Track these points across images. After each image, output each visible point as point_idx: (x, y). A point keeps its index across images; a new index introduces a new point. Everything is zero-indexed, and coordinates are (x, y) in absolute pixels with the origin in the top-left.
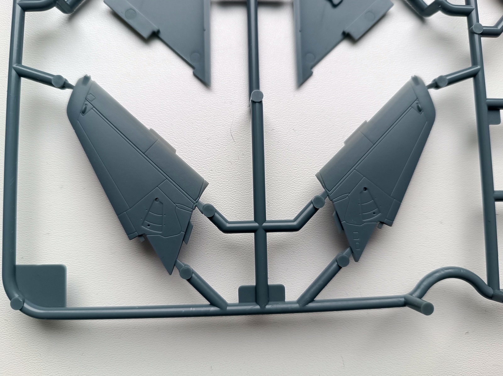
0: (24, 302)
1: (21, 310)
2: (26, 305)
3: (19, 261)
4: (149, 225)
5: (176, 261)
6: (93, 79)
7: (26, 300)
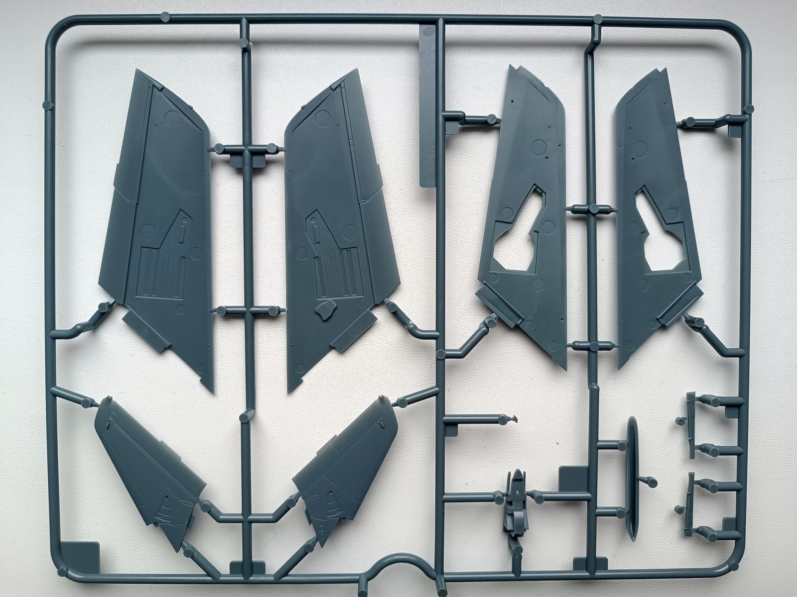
0: (67, 570)
1: (66, 576)
2: (70, 572)
3: (63, 539)
4: (161, 516)
5: (182, 542)
6: (114, 399)
7: (69, 568)
